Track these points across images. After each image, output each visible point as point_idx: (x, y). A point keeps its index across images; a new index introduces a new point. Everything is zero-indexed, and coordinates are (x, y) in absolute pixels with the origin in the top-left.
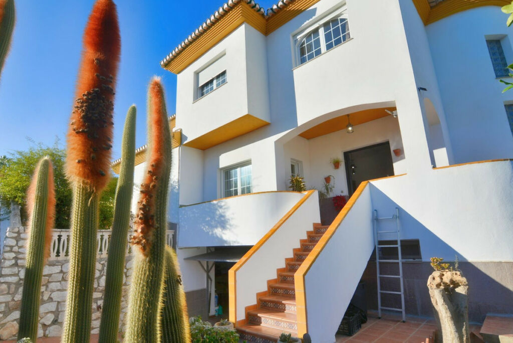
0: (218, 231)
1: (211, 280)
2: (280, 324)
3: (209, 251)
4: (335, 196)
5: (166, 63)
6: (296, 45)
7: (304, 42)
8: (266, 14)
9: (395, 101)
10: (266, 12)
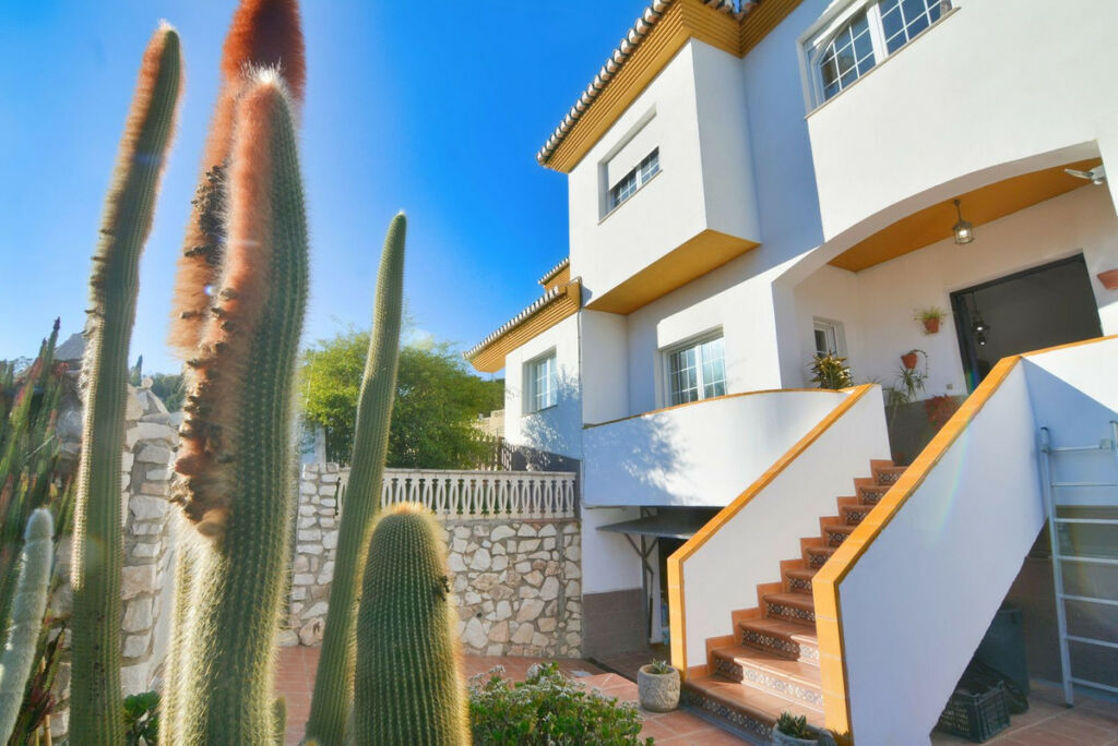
0: (657, 476)
1: (652, 573)
2: (784, 688)
3: (646, 515)
4: (930, 397)
5: (547, 154)
6: (812, 62)
7: (831, 49)
8: (737, 10)
9: (1094, 143)
10: (737, 5)
